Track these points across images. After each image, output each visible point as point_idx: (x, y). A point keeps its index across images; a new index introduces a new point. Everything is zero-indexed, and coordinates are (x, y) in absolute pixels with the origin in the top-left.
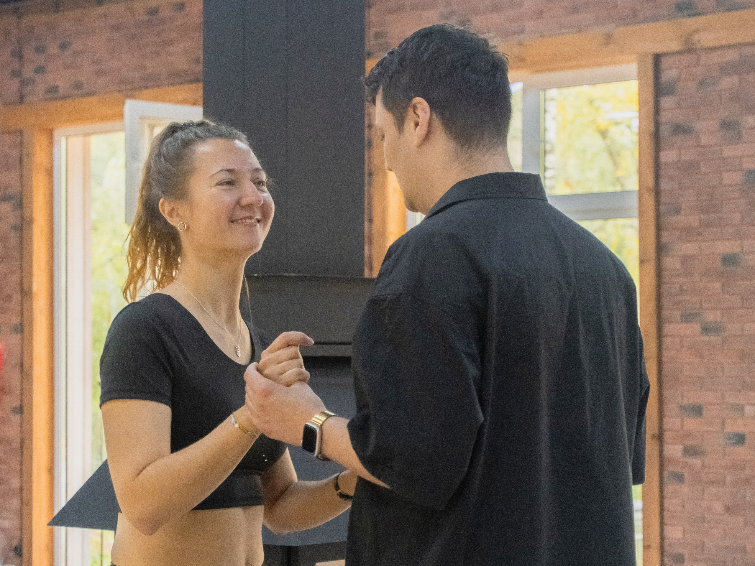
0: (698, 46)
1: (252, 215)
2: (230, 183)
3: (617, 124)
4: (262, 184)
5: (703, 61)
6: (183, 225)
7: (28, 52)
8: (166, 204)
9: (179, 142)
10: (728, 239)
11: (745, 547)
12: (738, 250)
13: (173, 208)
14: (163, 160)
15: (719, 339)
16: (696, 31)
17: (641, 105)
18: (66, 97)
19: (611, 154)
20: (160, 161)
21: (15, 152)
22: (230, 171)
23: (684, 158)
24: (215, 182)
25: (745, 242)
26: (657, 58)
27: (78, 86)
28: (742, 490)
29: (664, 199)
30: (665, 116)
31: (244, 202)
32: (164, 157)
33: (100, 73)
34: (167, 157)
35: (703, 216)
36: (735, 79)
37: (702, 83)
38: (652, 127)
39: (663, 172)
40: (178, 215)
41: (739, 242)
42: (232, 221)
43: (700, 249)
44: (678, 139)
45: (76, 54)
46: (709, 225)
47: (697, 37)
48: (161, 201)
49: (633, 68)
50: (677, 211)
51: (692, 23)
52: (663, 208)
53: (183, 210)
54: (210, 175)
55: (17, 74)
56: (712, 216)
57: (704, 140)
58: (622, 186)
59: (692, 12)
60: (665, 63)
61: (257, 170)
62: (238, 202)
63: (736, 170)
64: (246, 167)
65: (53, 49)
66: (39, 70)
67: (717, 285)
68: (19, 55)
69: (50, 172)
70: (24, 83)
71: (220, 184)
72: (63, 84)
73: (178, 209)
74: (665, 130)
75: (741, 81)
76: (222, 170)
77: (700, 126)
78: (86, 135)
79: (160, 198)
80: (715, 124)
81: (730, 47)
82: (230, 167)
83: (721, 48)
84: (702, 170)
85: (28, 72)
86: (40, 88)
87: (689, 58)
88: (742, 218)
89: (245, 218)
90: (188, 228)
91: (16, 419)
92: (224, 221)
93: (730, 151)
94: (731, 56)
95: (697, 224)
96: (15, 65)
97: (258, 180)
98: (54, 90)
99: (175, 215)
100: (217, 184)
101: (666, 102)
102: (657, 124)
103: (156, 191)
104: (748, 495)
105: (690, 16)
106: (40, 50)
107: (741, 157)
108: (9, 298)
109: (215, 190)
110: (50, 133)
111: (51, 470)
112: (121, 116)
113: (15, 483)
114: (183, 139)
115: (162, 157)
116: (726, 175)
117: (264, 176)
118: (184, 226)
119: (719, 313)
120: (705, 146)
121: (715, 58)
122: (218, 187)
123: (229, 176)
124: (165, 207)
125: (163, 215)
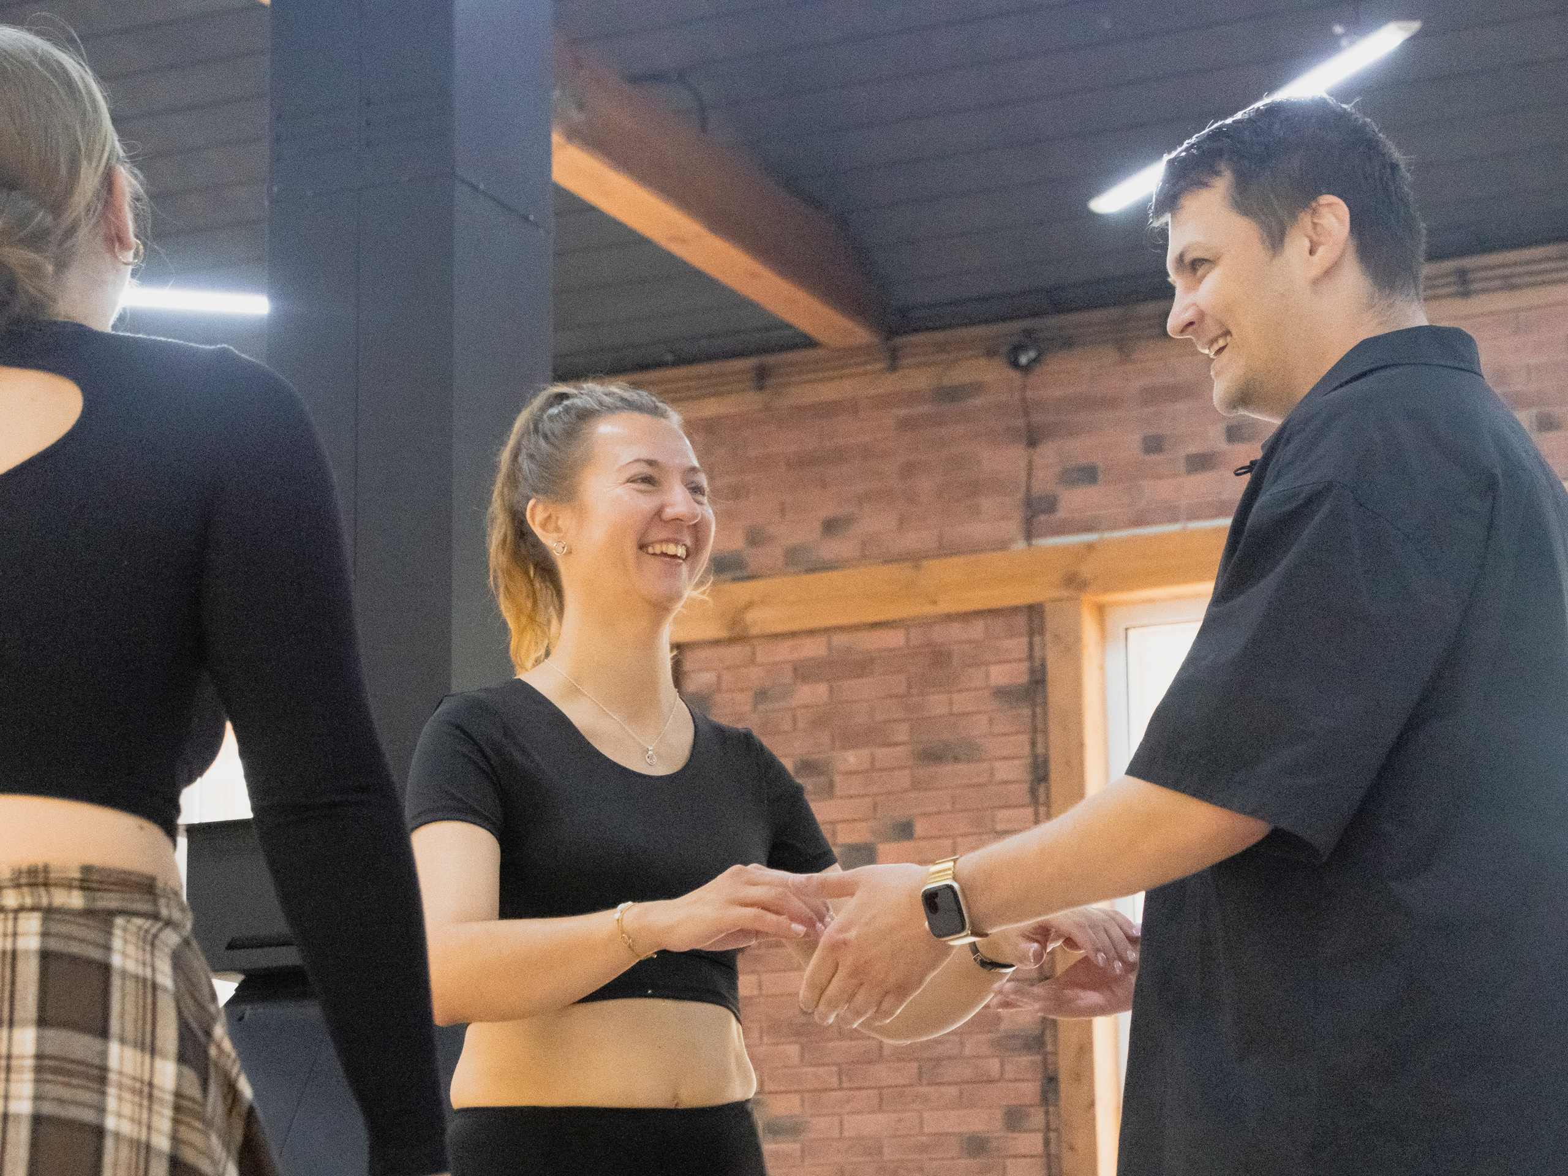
0: (754, 631)
1: (679, 538)
2: (648, 480)
4: (700, 492)
5: (760, 658)
6: (562, 546)
8: (540, 508)
13: (550, 517)
14: (543, 440)
15: (797, 1146)
16: (749, 605)
20: (537, 442)
22: (651, 463)
24: (625, 477)
26: (680, 650)
31: (669, 513)
34: (551, 435)
36: (822, 689)
37: (761, 695)
40: (558, 529)
42: (643, 546)
43: (760, 986)
47: (751, 616)
48: (531, 503)
51: (742, 591)
53: (566, 519)
54: (617, 467)
59: (738, 574)
60: (694, 660)
61: (693, 470)
62: (659, 513)
64: (677, 461)
67: (793, 1050)
71: (632, 480)
73: (557, 518)
75: (831, 690)
76: (637, 461)
79: (528, 499)
81: (811, 632)
82: (653, 458)
83: (793, 635)
87: (735, 653)
89: (667, 539)
90: (570, 552)
94: (813, 649)
97: (694, 485)
99: (551, 528)
100: (627, 480)
103: (524, 487)
105: (735, 580)
109: (625, 490)
115: (542, 435)
117: (703, 480)
118: (564, 548)
119: (795, 1099)
121: (784, 652)
122: (629, 484)
123: (646, 470)
124: (536, 515)
125: (532, 526)
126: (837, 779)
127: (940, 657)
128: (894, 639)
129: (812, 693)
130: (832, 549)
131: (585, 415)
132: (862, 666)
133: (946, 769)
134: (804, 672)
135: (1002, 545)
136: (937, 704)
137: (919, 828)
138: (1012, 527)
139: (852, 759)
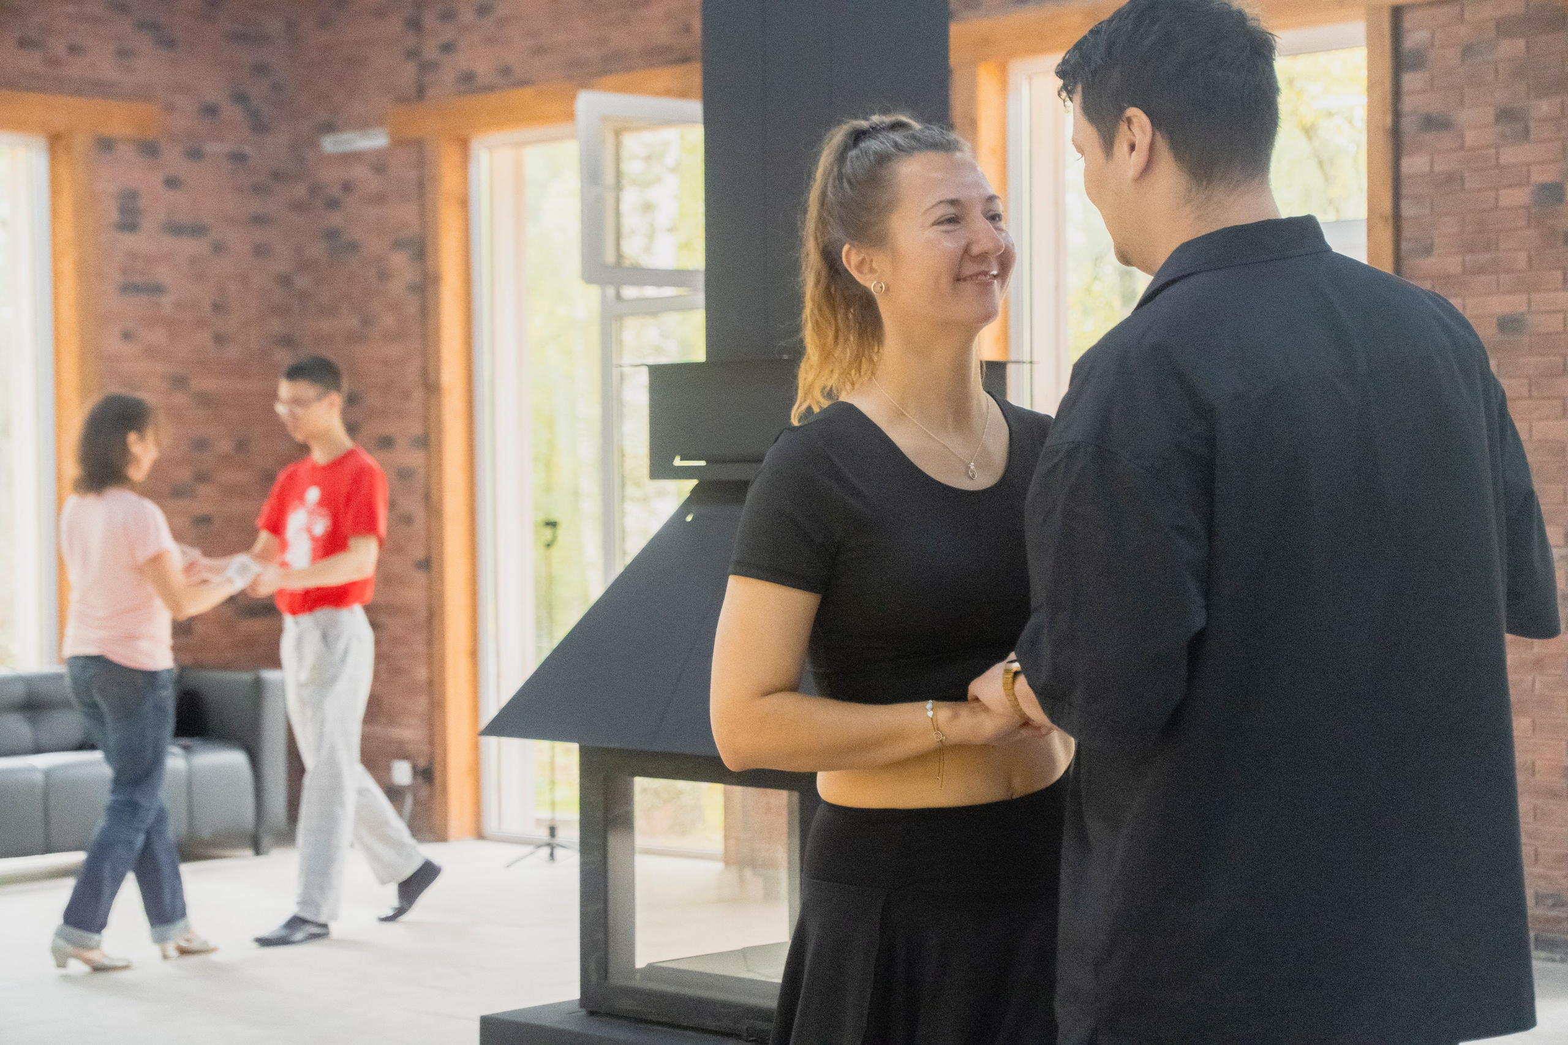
1: (986, 269)
2: (953, 220)
3: (1330, 114)
4: (997, 219)
5: (1467, 16)
6: (880, 285)
7: (430, 20)
8: (854, 252)
9: (872, 158)
10: (1510, 292)
11: (1533, 764)
12: (1524, 308)
13: (864, 260)
14: (846, 185)
17: (1371, 87)
18: (490, 88)
19: (1321, 163)
20: (842, 188)
21: (412, 175)
22: (953, 202)
23: (1437, 168)
24: (932, 219)
25: (1536, 297)
26: (1397, 13)
27: (506, 71)
28: (1530, 678)
29: (1406, 233)
30: (1409, 103)
31: (976, 250)
32: (850, 182)
33: (538, 51)
34: (853, 180)
35: (1468, 257)
36: (1521, 43)
37: (1468, 51)
38: (1389, 120)
39: (1406, 190)
40: (872, 270)
41: (1524, 297)
42: (958, 279)
44: (1429, 137)
45: (503, 22)
46: (1480, 270)
48: (846, 248)
49: (1358, 29)
50: (1428, 251)
52: (1405, 246)
53: (880, 261)
54: (922, 210)
55: (413, 54)
56: (1483, 258)
57: (1470, 138)
58: (1337, 211)
60: (1409, 21)
61: (991, 198)
62: (966, 251)
63: (1519, 185)
65: (467, 15)
66: (447, 48)
68: (415, 24)
69: (464, 203)
70: (427, 67)
71: (938, 222)
72: (483, 67)
73: (872, 261)
74: (1408, 124)
75: (1528, 45)
76: (941, 202)
77: (1465, 116)
78: (519, 145)
79: (843, 245)
80: (1489, 114)
82: (953, 197)
84: (1467, 186)
85: (430, 51)
86: (448, 75)
87: (1447, 12)
88: (1530, 259)
89: (977, 275)
90: (888, 289)
91: (420, 577)
92: (945, 281)
93: (1510, 155)
94: (1513, 6)
95: (1459, 270)
96: (411, 40)
97: (991, 213)
98: (468, 78)
99: (866, 269)
100: (935, 222)
101: (1411, 81)
102: (1397, 114)
103: (836, 233)
104: (1538, 685)
106: (448, 16)
107: (1528, 165)
108: (406, 396)
109: (932, 233)
110: (464, 145)
111: (474, 654)
112: (570, 116)
113: (421, 673)
114: (875, 153)
115: (845, 181)
116: (1503, 192)
117: (1000, 207)
118: (882, 287)
120: (1472, 149)
121: (1489, 11)
122: (935, 227)
123: (951, 211)
124: (850, 257)
125: (849, 269)
126: (1532, 124)
129: (1511, 48)
131: (883, 159)
134: (1505, 28)
139: (1545, 107)
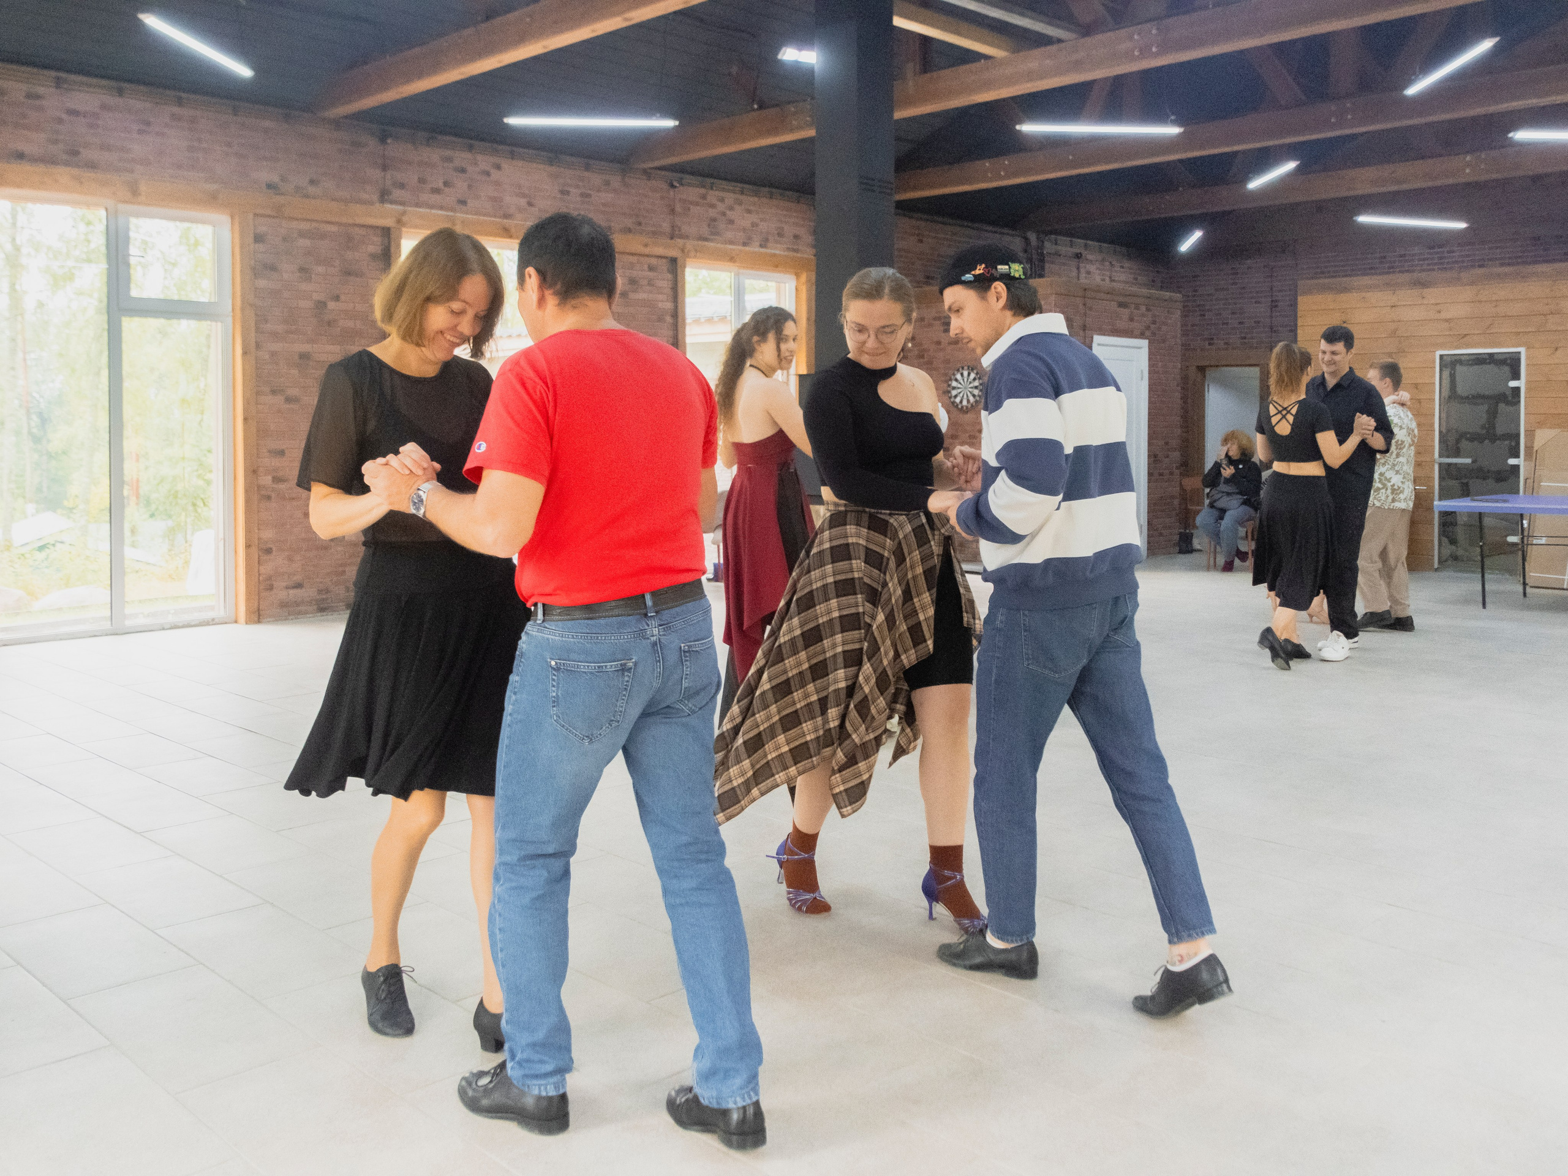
16: (281, 204)
23: (271, 287)
29: (257, 312)
30: (258, 257)
37: (285, 240)
39: (257, 294)
44: (267, 273)
47: (282, 209)
57: (286, 277)
74: (258, 266)
77: (283, 267)
80: (295, 268)
81: (305, 220)
84: (284, 296)
93: (304, 287)
101: (259, 247)
102: (255, 261)
107: (312, 292)
116: (300, 301)
120: (287, 281)
126: (313, 276)
127: (350, 238)
128: (333, 229)
129: (305, 243)
130: (312, 190)
132: (323, 236)
133: (352, 278)
134: (302, 234)
135: (371, 203)
136: (349, 255)
137: (343, 297)
138: (375, 197)
139: (321, 269)
